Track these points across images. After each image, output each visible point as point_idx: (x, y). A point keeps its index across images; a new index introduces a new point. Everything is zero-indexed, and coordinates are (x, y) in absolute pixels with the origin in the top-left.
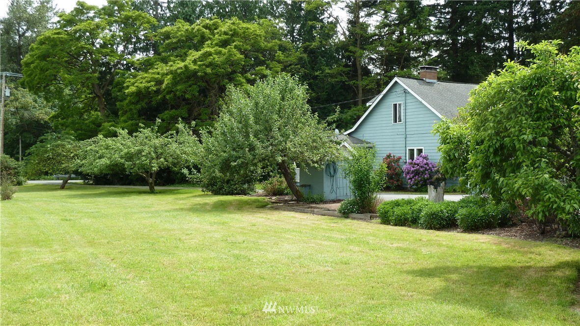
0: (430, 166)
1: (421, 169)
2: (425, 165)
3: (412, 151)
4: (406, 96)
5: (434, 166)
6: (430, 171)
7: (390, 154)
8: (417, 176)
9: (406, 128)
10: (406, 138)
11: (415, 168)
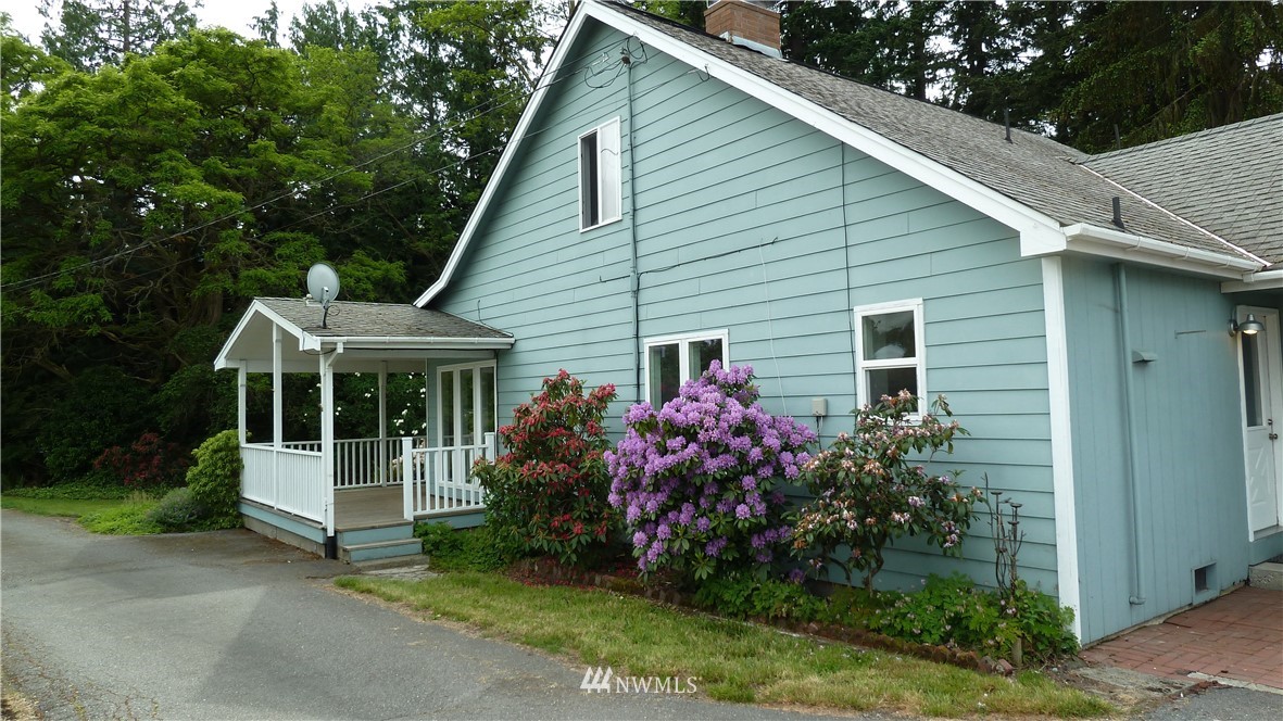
0: (772, 441)
1: (712, 465)
2: (738, 432)
3: (667, 358)
4: (632, 84)
5: (796, 439)
6: (767, 472)
7: (564, 376)
8: (687, 509)
9: (635, 242)
10: (637, 292)
11: (670, 459)
